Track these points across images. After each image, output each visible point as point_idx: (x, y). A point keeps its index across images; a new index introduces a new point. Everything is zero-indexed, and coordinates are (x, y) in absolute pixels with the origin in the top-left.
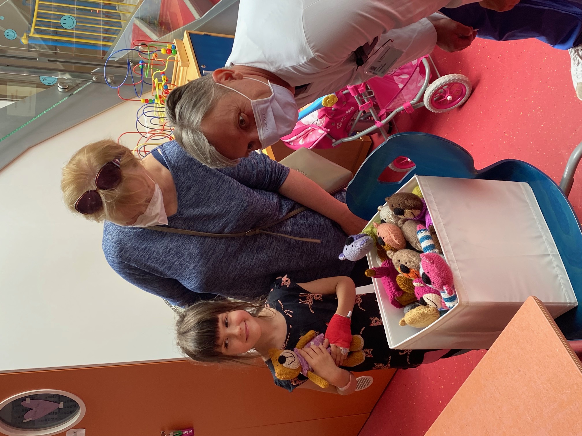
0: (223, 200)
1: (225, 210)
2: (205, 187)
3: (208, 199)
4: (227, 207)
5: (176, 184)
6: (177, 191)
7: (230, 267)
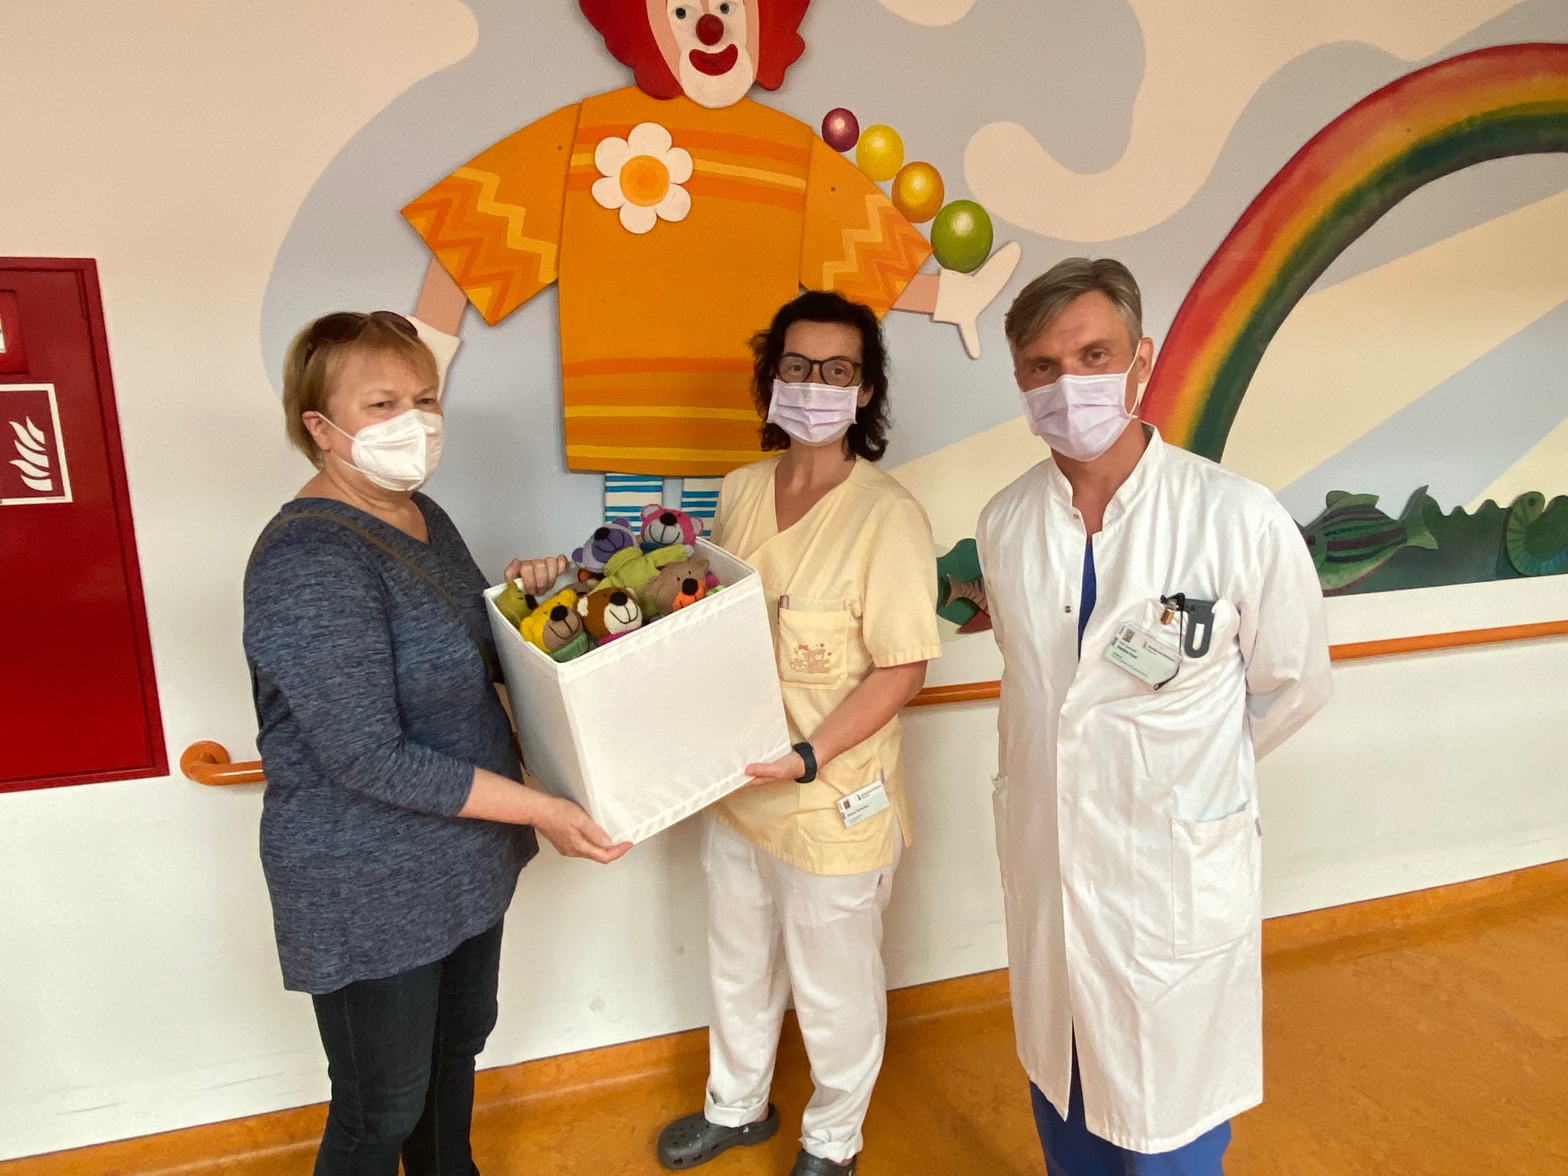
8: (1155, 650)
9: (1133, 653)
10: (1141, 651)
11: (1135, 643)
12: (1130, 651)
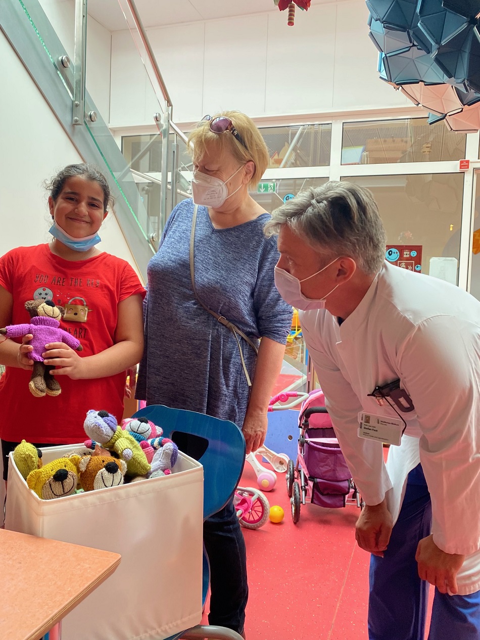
0: (226, 264)
1: (217, 266)
2: (238, 248)
3: (227, 252)
4: (220, 267)
5: (241, 226)
6: (234, 227)
7: (169, 283)
8: (385, 422)
9: (374, 429)
10: (378, 426)
11: (373, 422)
12: (372, 428)
